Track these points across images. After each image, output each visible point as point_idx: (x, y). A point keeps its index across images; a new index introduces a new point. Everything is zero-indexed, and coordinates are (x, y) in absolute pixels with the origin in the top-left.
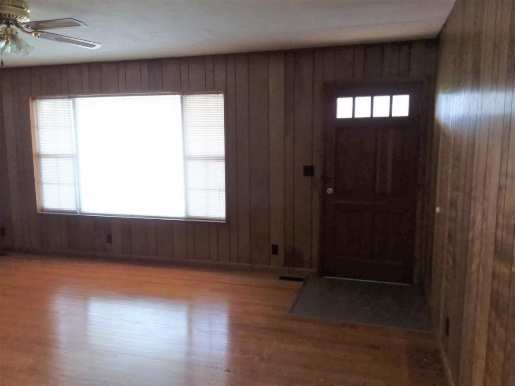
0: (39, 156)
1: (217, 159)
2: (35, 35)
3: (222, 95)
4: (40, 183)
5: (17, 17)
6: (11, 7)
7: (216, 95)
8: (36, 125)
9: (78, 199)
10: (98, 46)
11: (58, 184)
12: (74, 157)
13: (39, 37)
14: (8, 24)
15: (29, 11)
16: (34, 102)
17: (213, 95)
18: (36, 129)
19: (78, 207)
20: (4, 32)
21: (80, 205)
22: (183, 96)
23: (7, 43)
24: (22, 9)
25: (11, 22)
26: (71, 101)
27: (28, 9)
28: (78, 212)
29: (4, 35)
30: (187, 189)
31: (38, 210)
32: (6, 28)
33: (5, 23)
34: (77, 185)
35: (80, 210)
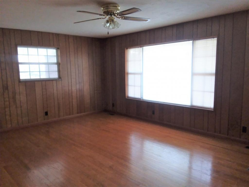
0: (128, 74)
1: (211, 74)
2: (122, 18)
3: (216, 39)
4: (128, 85)
5: (114, 11)
6: (112, 7)
7: (212, 39)
8: (127, 60)
9: (142, 93)
10: (149, 20)
11: (134, 86)
12: (141, 74)
13: (123, 19)
14: (111, 15)
15: (119, 8)
16: (127, 50)
17: (211, 39)
18: (127, 62)
19: (142, 97)
20: (109, 19)
21: (142, 96)
22: (194, 41)
23: (110, 24)
24: (116, 7)
25: (112, 14)
26: (141, 48)
27: (119, 7)
28: (142, 99)
29: (109, 20)
30: (192, 91)
31: (126, 97)
32: (110, 17)
33: (110, 15)
34: (141, 87)
35: (142, 98)
